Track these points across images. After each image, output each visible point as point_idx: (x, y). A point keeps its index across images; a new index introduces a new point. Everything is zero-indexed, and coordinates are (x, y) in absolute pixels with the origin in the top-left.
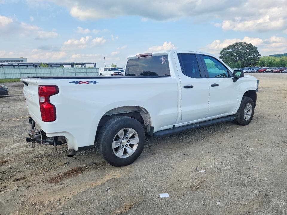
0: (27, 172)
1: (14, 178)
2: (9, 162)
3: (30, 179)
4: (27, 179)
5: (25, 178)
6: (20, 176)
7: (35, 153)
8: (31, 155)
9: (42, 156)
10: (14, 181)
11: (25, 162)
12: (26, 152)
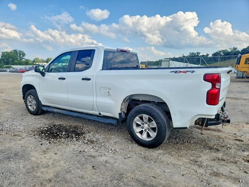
0: (232, 142)
1: (242, 143)
2: (245, 159)
3: (232, 138)
4: (234, 138)
5: (236, 139)
6: (238, 142)
7: (215, 154)
8: (220, 155)
9: (211, 149)
10: (243, 141)
11: (230, 150)
12: (223, 163)
